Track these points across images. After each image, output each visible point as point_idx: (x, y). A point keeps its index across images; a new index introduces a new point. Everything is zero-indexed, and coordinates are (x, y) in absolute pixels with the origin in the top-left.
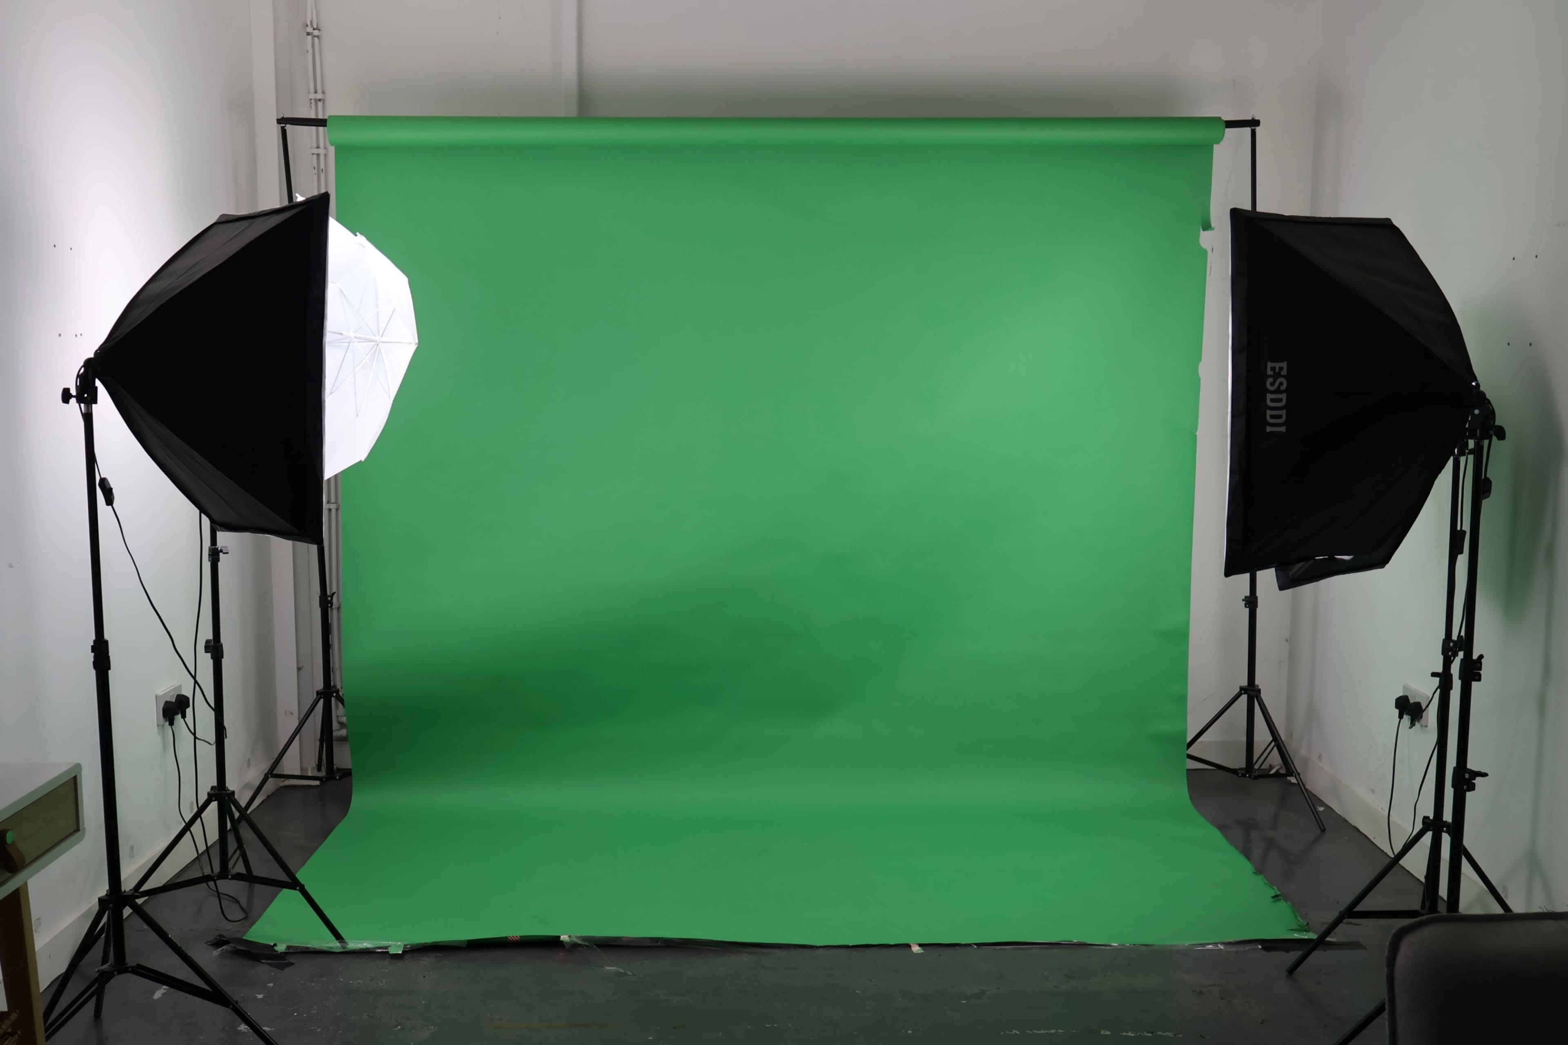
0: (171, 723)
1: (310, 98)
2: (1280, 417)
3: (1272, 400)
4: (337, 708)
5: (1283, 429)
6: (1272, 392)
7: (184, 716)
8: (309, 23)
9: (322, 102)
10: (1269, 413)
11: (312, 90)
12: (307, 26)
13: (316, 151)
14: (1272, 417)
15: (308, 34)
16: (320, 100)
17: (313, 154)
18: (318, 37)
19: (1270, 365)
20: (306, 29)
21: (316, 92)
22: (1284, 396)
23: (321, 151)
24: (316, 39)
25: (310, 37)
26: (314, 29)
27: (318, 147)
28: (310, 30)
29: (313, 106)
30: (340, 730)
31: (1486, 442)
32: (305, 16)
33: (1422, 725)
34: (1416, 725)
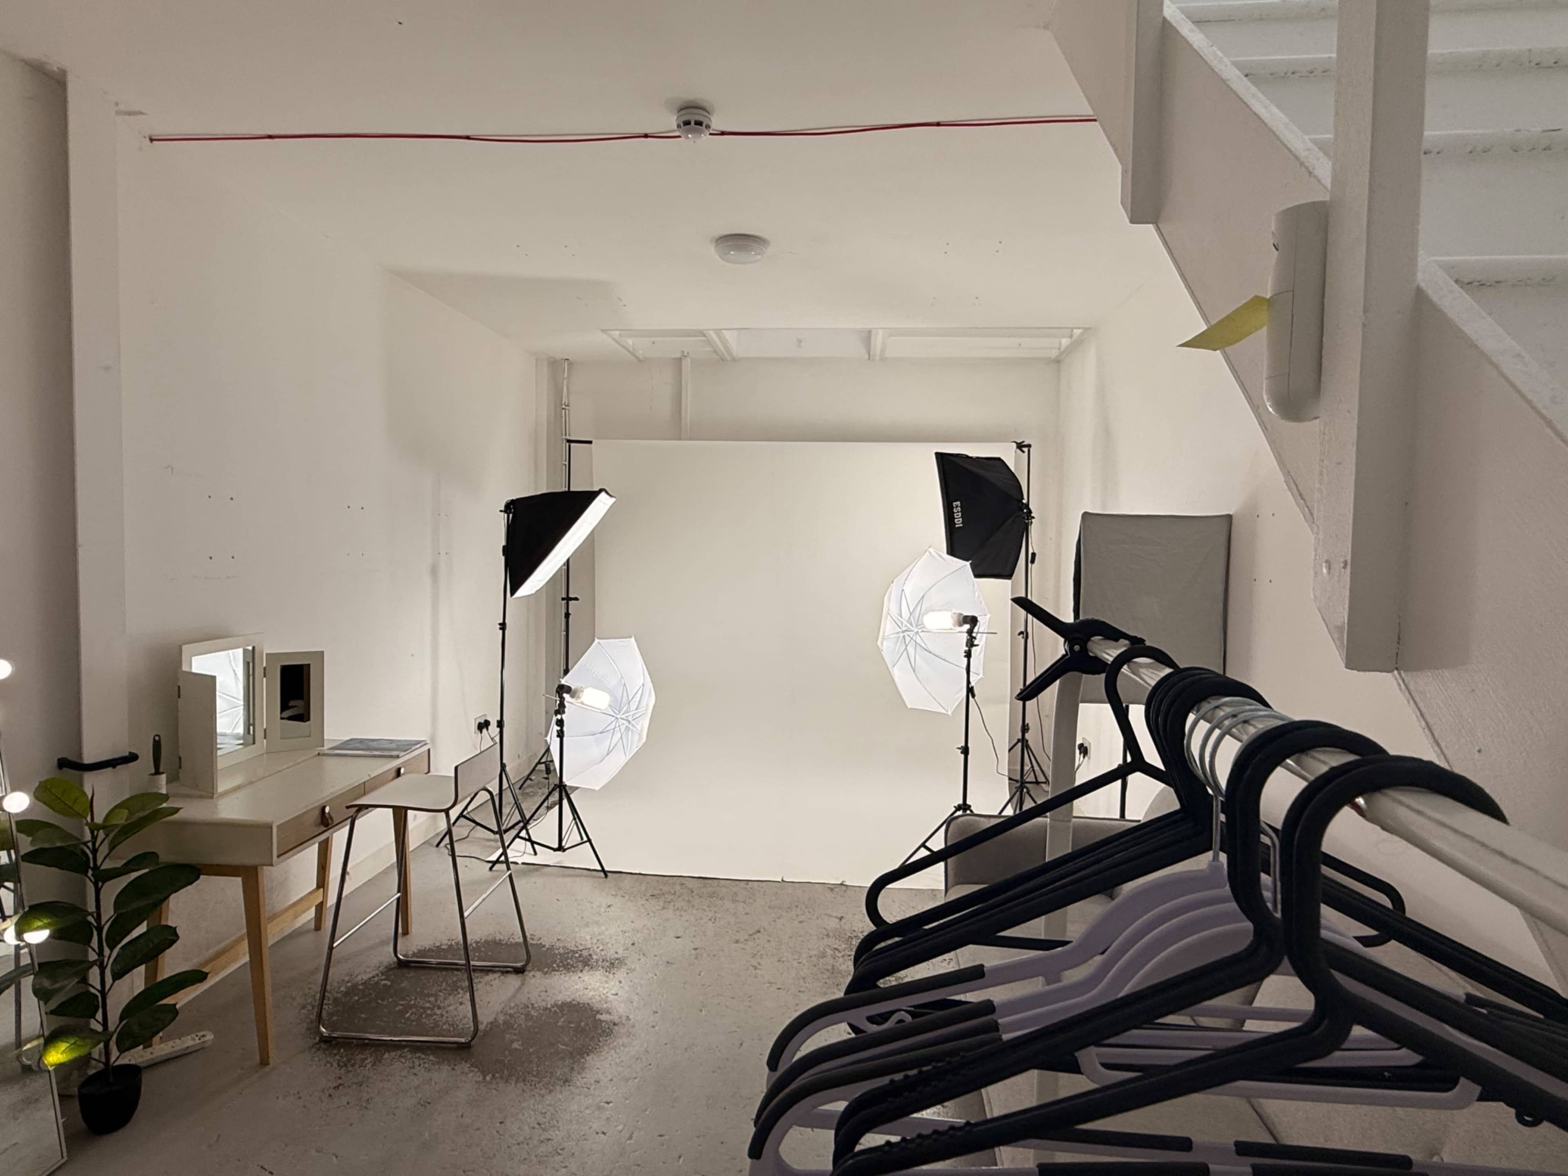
0: (481, 732)
7: (487, 730)
13: (564, 463)
19: (954, 503)
21: (566, 435)
28: (564, 407)
32: (562, 401)
33: (1089, 758)
34: (1086, 758)
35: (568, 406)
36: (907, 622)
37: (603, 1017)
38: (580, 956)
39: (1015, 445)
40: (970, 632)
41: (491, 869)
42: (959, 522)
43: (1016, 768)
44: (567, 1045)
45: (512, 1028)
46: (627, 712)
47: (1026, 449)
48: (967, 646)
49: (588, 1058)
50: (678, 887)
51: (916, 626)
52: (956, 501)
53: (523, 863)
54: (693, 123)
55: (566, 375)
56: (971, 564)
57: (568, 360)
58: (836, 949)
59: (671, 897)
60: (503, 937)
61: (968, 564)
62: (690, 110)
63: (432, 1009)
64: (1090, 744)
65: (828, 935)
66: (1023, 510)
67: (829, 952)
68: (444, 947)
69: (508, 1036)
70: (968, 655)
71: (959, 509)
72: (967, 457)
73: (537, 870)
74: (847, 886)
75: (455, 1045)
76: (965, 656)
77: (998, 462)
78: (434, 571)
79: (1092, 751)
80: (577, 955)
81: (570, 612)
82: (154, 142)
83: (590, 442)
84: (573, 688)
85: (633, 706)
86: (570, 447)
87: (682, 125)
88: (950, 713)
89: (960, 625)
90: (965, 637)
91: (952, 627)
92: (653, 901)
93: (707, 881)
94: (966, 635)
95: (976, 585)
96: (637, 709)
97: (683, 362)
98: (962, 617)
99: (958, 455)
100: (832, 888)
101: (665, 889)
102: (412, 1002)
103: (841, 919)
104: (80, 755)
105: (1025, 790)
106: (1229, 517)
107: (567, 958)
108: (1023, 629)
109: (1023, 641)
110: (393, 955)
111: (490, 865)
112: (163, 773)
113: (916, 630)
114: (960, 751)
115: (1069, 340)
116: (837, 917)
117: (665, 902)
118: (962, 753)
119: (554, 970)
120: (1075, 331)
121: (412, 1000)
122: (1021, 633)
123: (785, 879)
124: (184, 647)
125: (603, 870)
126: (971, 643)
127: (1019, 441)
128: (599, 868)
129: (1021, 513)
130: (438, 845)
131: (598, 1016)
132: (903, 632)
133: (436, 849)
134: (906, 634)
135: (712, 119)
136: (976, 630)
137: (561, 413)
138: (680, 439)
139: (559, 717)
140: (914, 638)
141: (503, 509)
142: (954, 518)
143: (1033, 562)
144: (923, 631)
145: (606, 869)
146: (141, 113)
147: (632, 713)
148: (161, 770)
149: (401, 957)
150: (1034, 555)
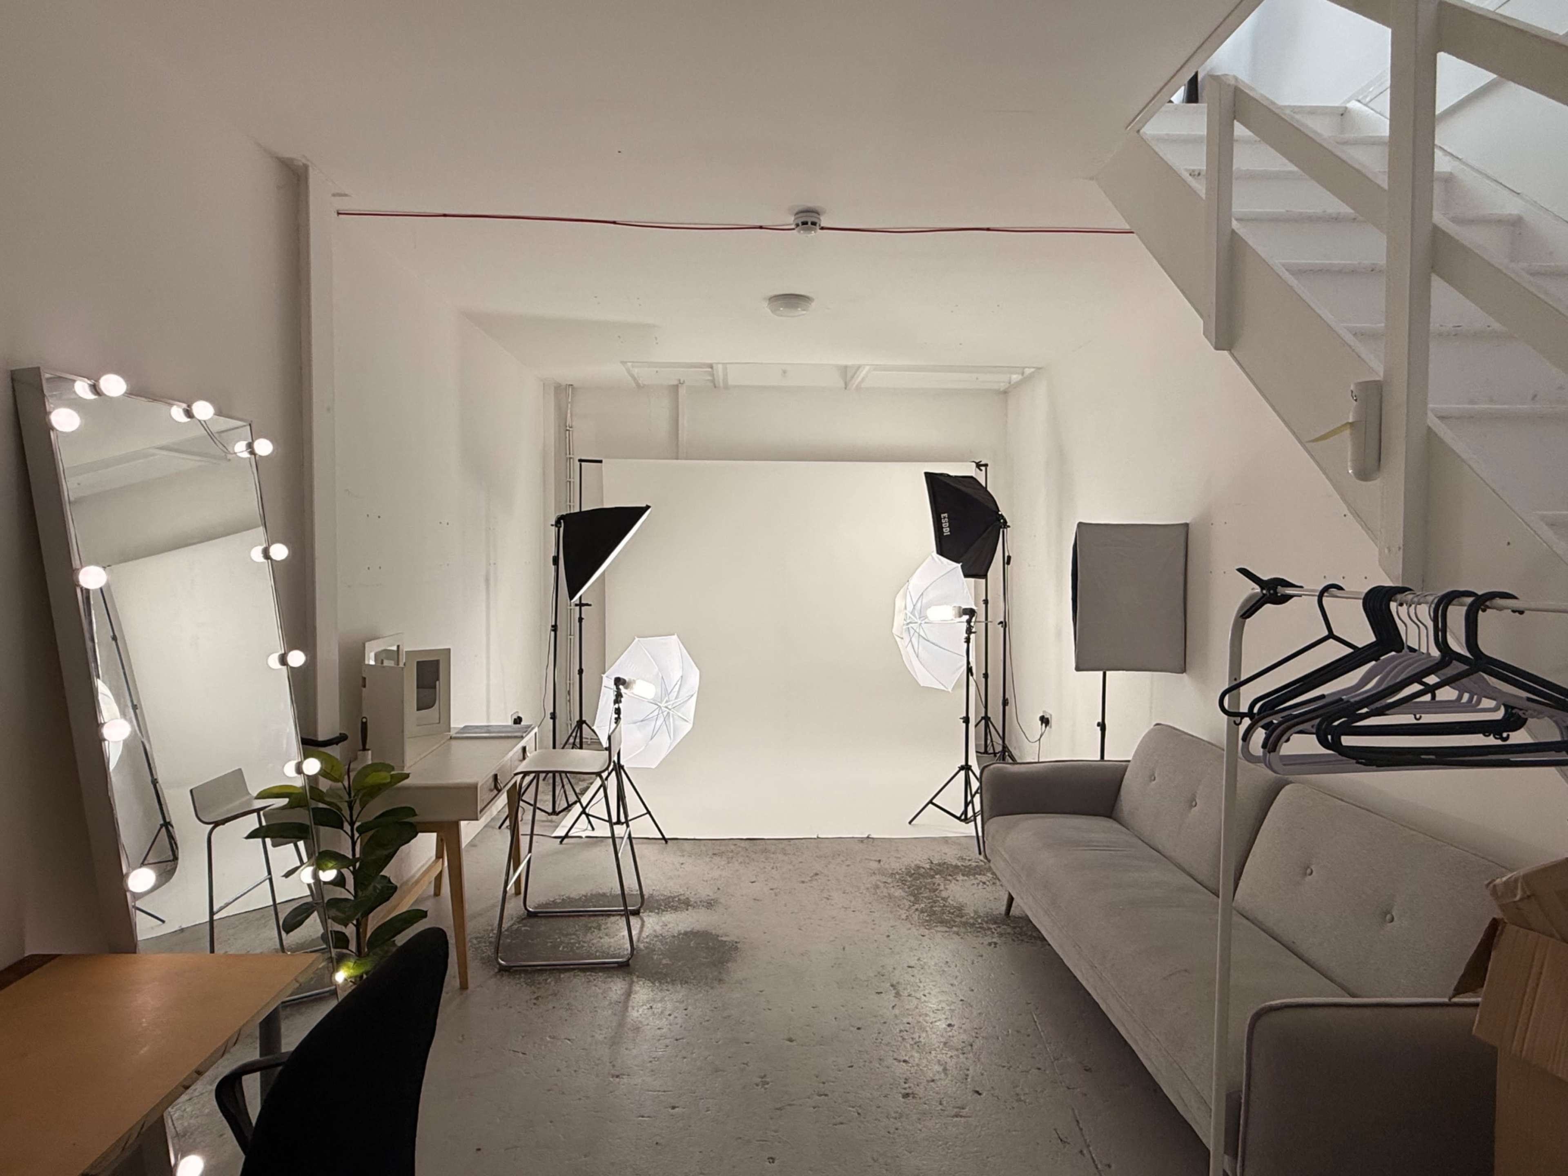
13: (569, 480)
19: (942, 515)
28: (569, 429)
32: (566, 423)
33: (1051, 727)
34: (1048, 728)
35: (571, 427)
36: (911, 613)
37: (724, 939)
38: (679, 899)
39: (974, 465)
40: (969, 622)
41: (561, 842)
42: (946, 531)
43: (980, 743)
44: (706, 958)
45: (654, 951)
46: (667, 702)
47: (983, 468)
48: (966, 633)
49: (729, 965)
50: (733, 847)
51: (920, 618)
52: (944, 513)
53: (587, 837)
54: (809, 223)
55: (570, 400)
56: (962, 566)
57: (572, 385)
58: (885, 882)
59: (731, 854)
60: (605, 890)
61: (959, 565)
62: (808, 214)
63: (579, 944)
64: (1051, 715)
65: (874, 873)
66: (999, 521)
67: (882, 885)
68: (558, 901)
69: (655, 957)
70: (968, 641)
71: (947, 519)
72: (948, 476)
73: (602, 841)
74: (872, 838)
75: (616, 965)
76: (965, 642)
77: (971, 480)
78: (487, 580)
79: (1053, 722)
80: (677, 899)
81: (583, 616)
82: (340, 216)
83: (600, 462)
84: (627, 680)
85: (674, 694)
86: (581, 465)
87: (800, 224)
88: (950, 690)
89: (960, 616)
90: (965, 626)
91: (953, 618)
92: (717, 859)
93: (755, 841)
94: (965, 624)
95: (965, 584)
96: (676, 698)
97: (680, 390)
98: (961, 610)
99: (941, 474)
100: (861, 840)
101: (723, 849)
102: (559, 940)
103: (879, 861)
104: (316, 734)
105: (1007, 754)
106: (1186, 525)
107: (670, 902)
108: (1002, 620)
109: (1002, 630)
110: (523, 907)
111: (560, 840)
112: (368, 750)
113: (919, 622)
114: (962, 720)
115: (1020, 377)
116: (876, 861)
117: (728, 858)
118: (964, 722)
119: (663, 911)
120: (1027, 369)
121: (557, 939)
122: (1001, 623)
123: (820, 836)
124: (367, 644)
125: (664, 838)
126: (969, 631)
127: (977, 461)
128: (660, 836)
129: (998, 523)
130: (500, 827)
131: (720, 938)
132: (908, 624)
133: (499, 830)
134: (909, 626)
135: (822, 218)
136: (974, 619)
137: (566, 434)
138: (677, 459)
139: (617, 706)
140: (918, 631)
141: (554, 523)
142: (943, 528)
143: (1008, 563)
144: (926, 623)
145: (667, 837)
146: (346, 195)
147: (672, 703)
148: (367, 747)
149: (531, 910)
150: (1009, 557)
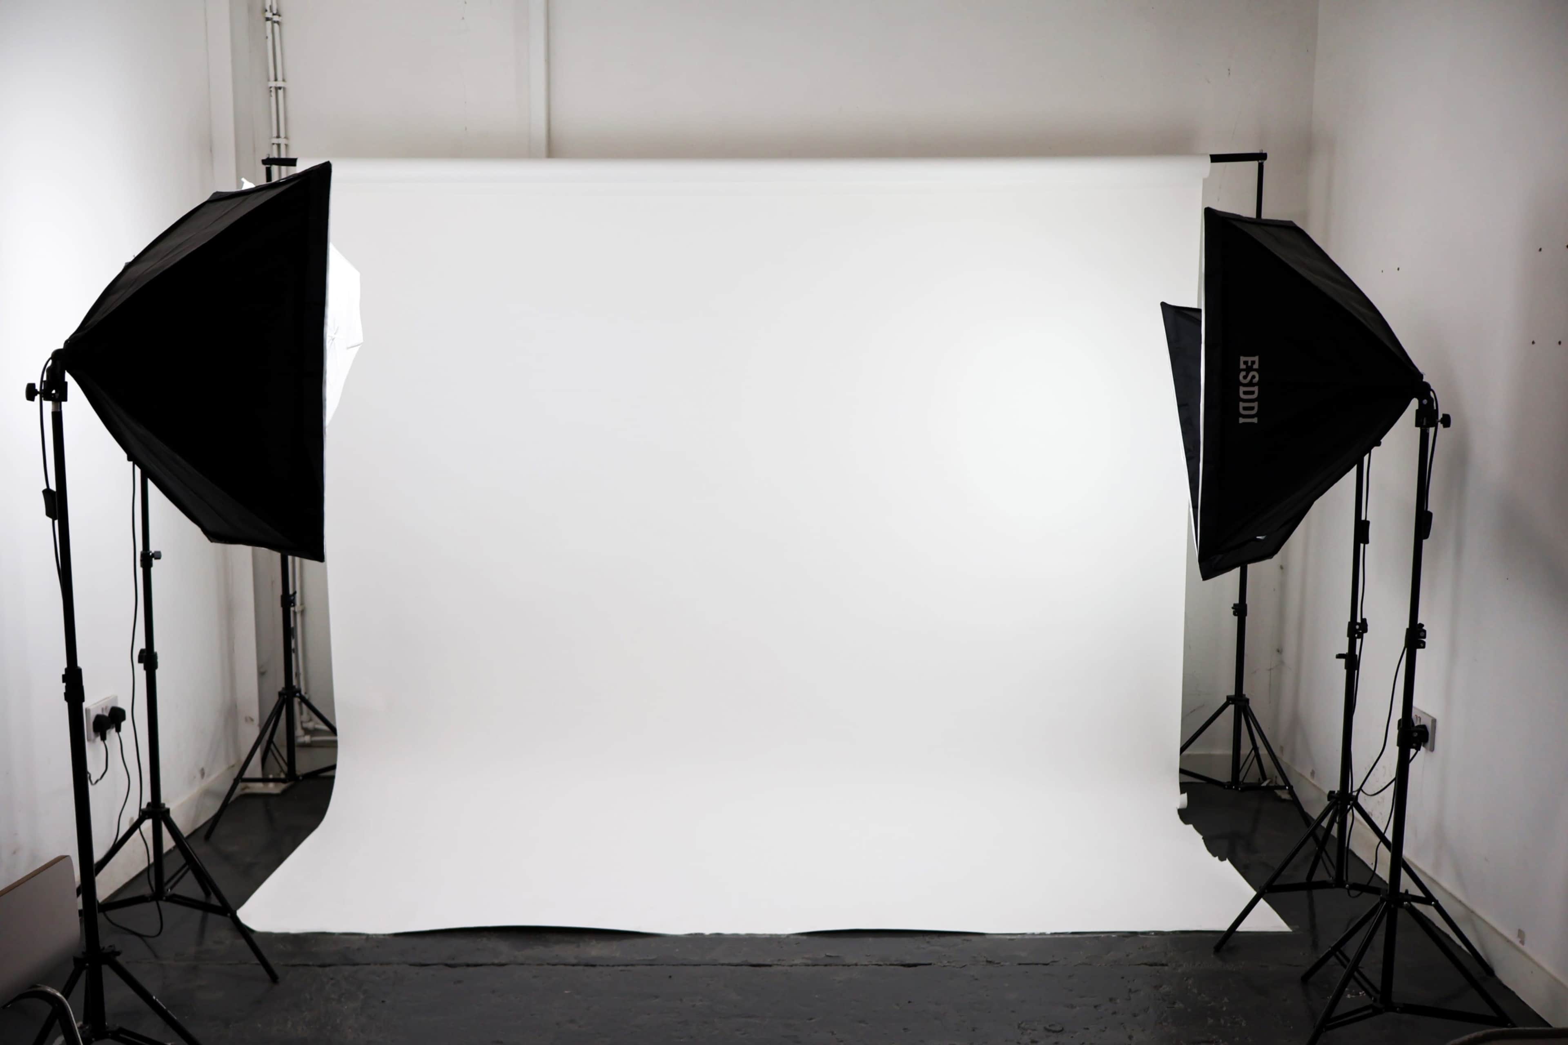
0: (104, 738)
1: (270, 85)
2: (1252, 408)
3: (1245, 393)
4: (301, 713)
5: (1255, 420)
6: (1245, 385)
7: (118, 730)
8: (268, 9)
9: (282, 90)
10: (1242, 405)
11: (272, 77)
12: (266, 11)
14: (1245, 409)
15: (268, 19)
16: (280, 88)
17: (273, 144)
18: (278, 22)
19: (1243, 359)
20: (265, 15)
21: (276, 80)
22: (1256, 389)
23: (282, 141)
24: (276, 25)
25: (269, 23)
26: (274, 14)
27: (278, 137)
28: (269, 15)
29: (273, 94)
30: (304, 736)
31: (1432, 430)
34: (1423, 749)
64: (1433, 721)
79: (1439, 736)
